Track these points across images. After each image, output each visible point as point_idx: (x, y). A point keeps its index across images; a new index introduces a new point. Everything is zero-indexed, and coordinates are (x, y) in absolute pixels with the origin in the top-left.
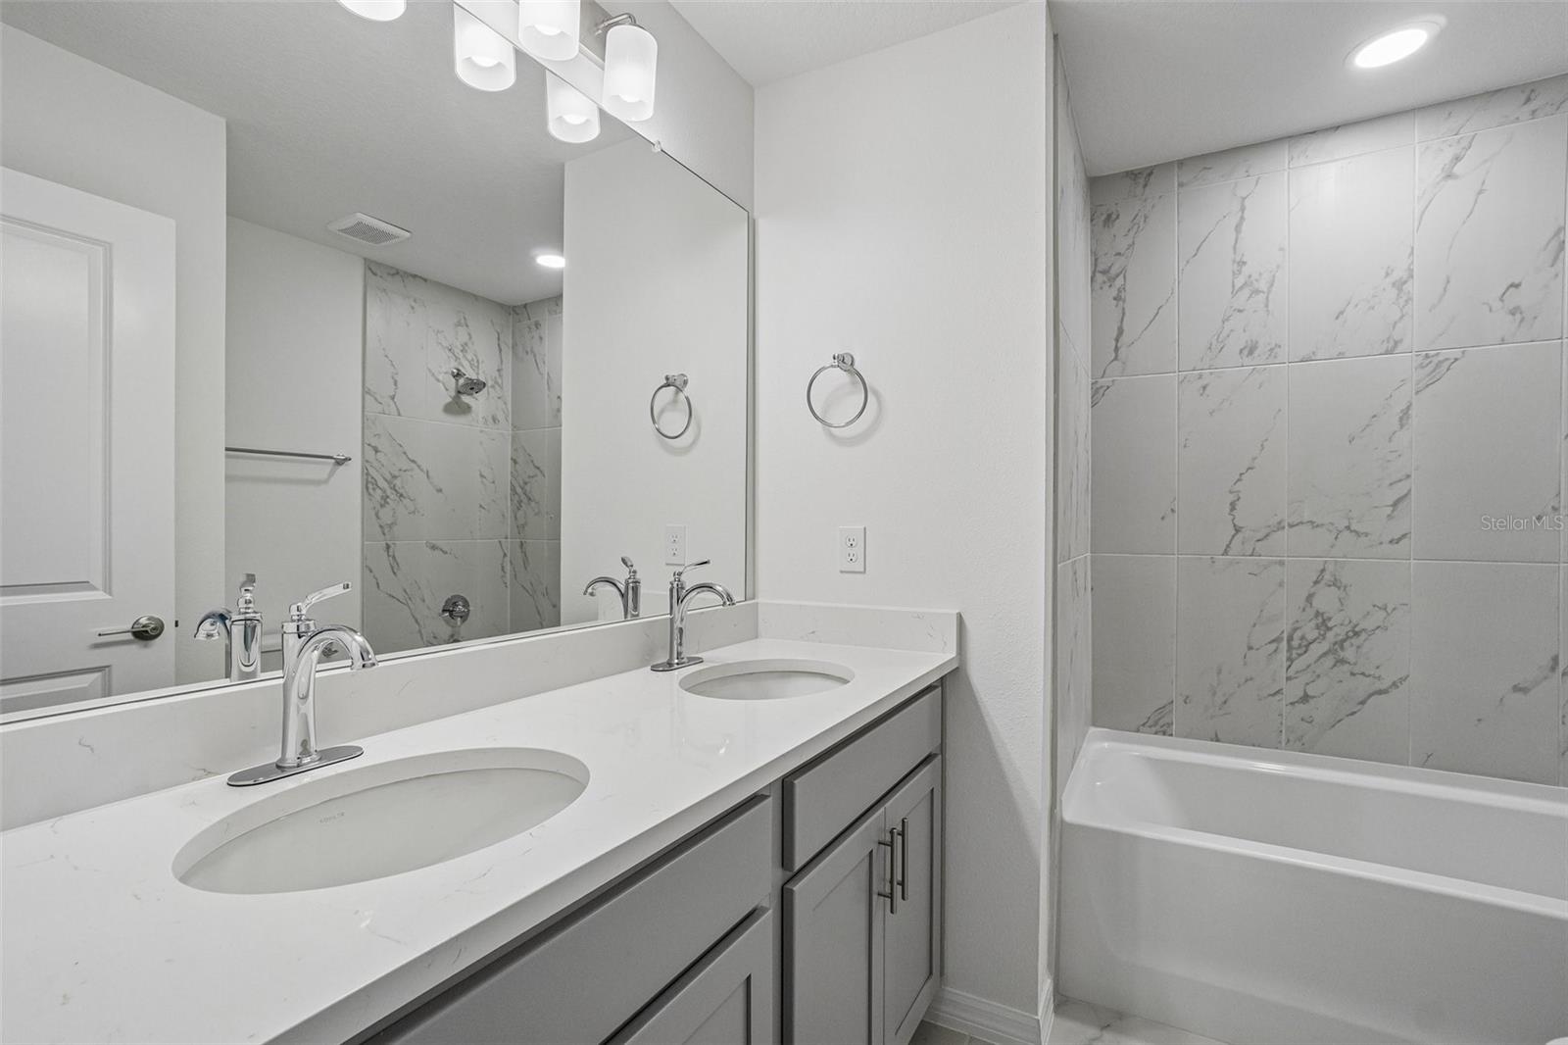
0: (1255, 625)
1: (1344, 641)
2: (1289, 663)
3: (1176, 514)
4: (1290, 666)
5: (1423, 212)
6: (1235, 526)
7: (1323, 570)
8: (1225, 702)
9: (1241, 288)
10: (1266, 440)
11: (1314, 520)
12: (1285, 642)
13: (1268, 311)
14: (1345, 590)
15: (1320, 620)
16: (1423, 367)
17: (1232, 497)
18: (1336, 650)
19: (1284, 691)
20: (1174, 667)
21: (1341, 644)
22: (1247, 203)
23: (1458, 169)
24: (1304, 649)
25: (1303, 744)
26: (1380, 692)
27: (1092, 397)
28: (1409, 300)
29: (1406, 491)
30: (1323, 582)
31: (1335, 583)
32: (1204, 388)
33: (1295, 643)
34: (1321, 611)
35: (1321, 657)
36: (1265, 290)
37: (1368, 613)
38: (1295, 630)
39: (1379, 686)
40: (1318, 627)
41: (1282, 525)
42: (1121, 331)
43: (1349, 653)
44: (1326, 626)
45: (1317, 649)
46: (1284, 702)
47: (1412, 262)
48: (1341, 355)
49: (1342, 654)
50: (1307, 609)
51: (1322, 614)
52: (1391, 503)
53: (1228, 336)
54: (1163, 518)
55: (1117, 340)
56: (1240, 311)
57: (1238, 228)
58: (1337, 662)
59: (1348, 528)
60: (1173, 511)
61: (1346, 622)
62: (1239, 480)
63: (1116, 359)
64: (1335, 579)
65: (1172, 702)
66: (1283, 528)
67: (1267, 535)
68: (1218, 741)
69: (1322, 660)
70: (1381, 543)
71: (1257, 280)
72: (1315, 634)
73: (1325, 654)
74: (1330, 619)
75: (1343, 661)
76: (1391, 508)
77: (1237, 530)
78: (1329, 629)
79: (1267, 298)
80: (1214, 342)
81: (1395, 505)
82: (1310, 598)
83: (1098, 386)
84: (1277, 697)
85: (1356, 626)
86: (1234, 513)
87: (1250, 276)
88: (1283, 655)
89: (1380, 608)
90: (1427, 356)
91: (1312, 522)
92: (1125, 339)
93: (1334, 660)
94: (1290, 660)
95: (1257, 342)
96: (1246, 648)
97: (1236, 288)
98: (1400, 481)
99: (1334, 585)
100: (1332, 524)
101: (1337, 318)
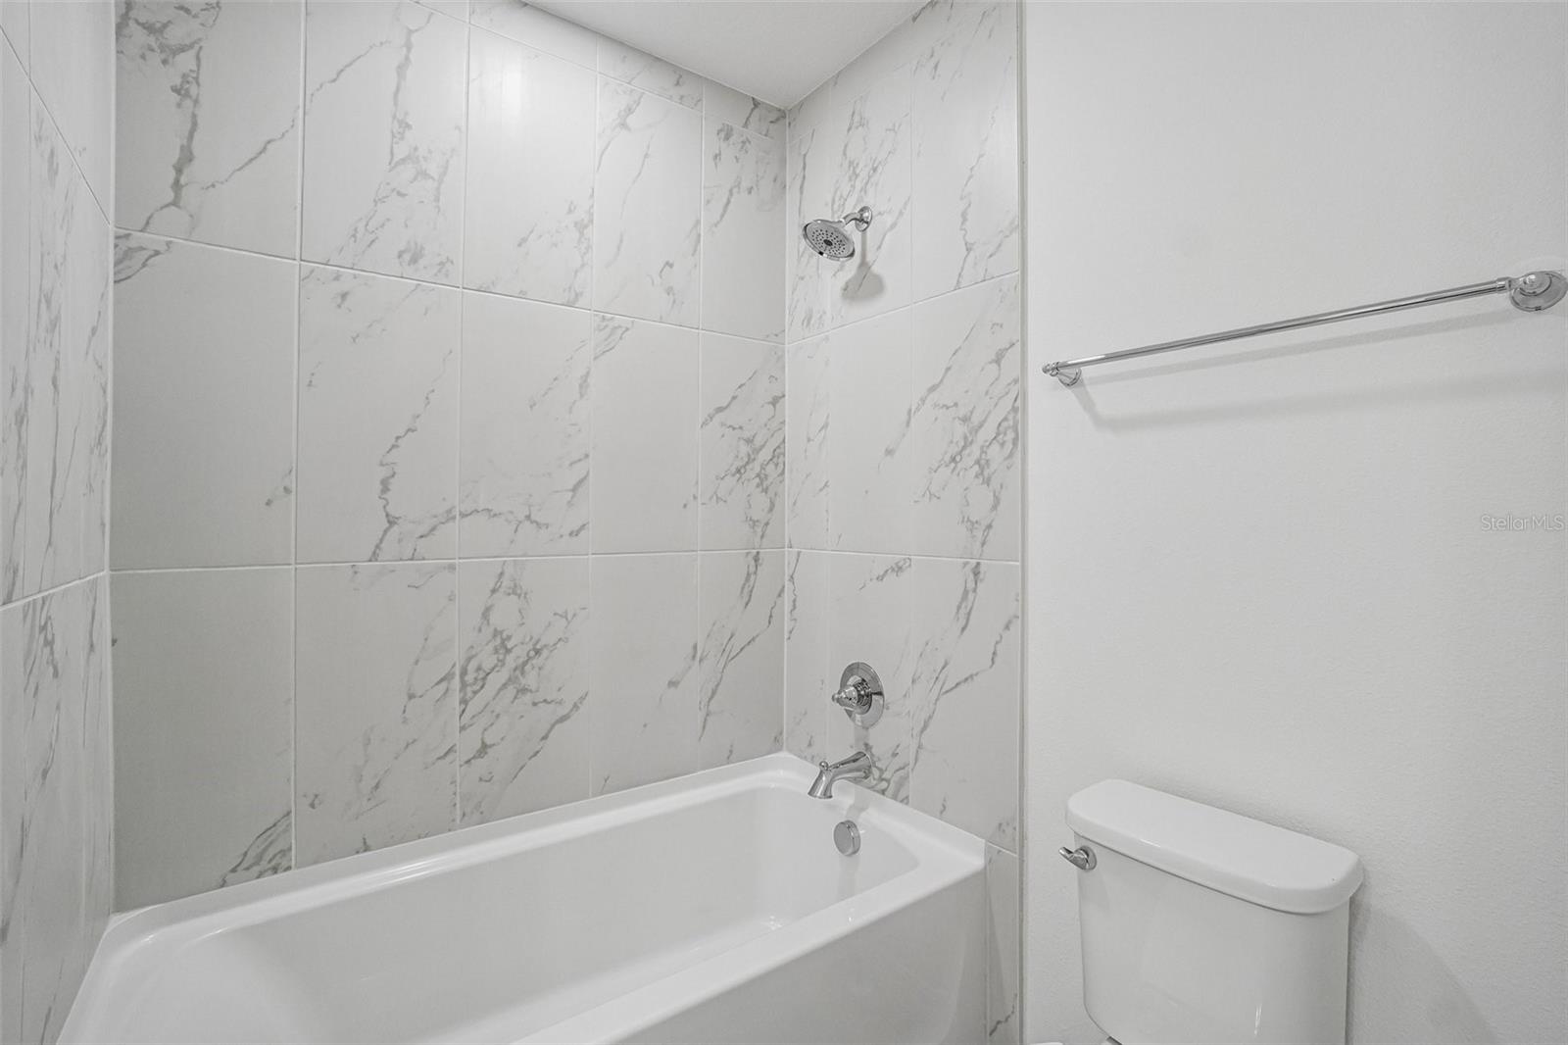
0: (417, 662)
1: (525, 663)
2: (463, 706)
3: (293, 496)
4: (464, 711)
5: (603, 153)
6: (387, 515)
7: (502, 574)
8: (377, 787)
9: (403, 160)
10: (433, 391)
11: (490, 508)
12: (457, 678)
13: (438, 207)
14: (525, 597)
15: (498, 641)
16: (601, 330)
17: (383, 472)
18: (517, 677)
19: (457, 748)
20: (293, 753)
21: (521, 668)
22: (414, 38)
23: (631, 120)
24: (480, 683)
25: (482, 813)
26: (563, 719)
27: (116, 264)
28: (589, 247)
29: (585, 473)
30: (502, 590)
31: (514, 591)
32: (344, 296)
33: (470, 678)
34: (499, 629)
35: (500, 690)
36: (436, 177)
37: (549, 624)
38: (469, 659)
39: (562, 711)
40: (496, 651)
41: (454, 514)
42: (186, 157)
43: (530, 679)
44: (506, 648)
45: (496, 679)
46: (457, 763)
47: (592, 206)
48: (522, 295)
49: (523, 681)
50: (483, 630)
51: (501, 632)
52: (571, 487)
53: (383, 226)
54: (268, 503)
55: (179, 171)
56: (399, 194)
57: (401, 69)
58: (518, 692)
59: (528, 517)
60: (287, 490)
61: (528, 639)
62: (393, 446)
63: (175, 203)
64: (515, 586)
65: (289, 813)
66: (454, 518)
67: (433, 529)
68: (367, 849)
69: (501, 693)
70: (561, 536)
71: (425, 158)
72: (493, 660)
73: (504, 686)
74: (509, 638)
75: (524, 690)
76: (571, 494)
77: (392, 522)
78: (508, 651)
79: (438, 189)
80: (361, 226)
81: (574, 489)
82: (486, 613)
83: (133, 243)
84: (450, 758)
85: (537, 642)
86: (387, 496)
87: (416, 149)
88: (456, 697)
89: (561, 616)
90: (604, 318)
91: (489, 510)
92: (195, 172)
93: (515, 691)
94: (464, 702)
95: (422, 248)
96: (406, 698)
97: (396, 160)
98: (580, 460)
99: (514, 593)
100: (511, 512)
101: (520, 245)
